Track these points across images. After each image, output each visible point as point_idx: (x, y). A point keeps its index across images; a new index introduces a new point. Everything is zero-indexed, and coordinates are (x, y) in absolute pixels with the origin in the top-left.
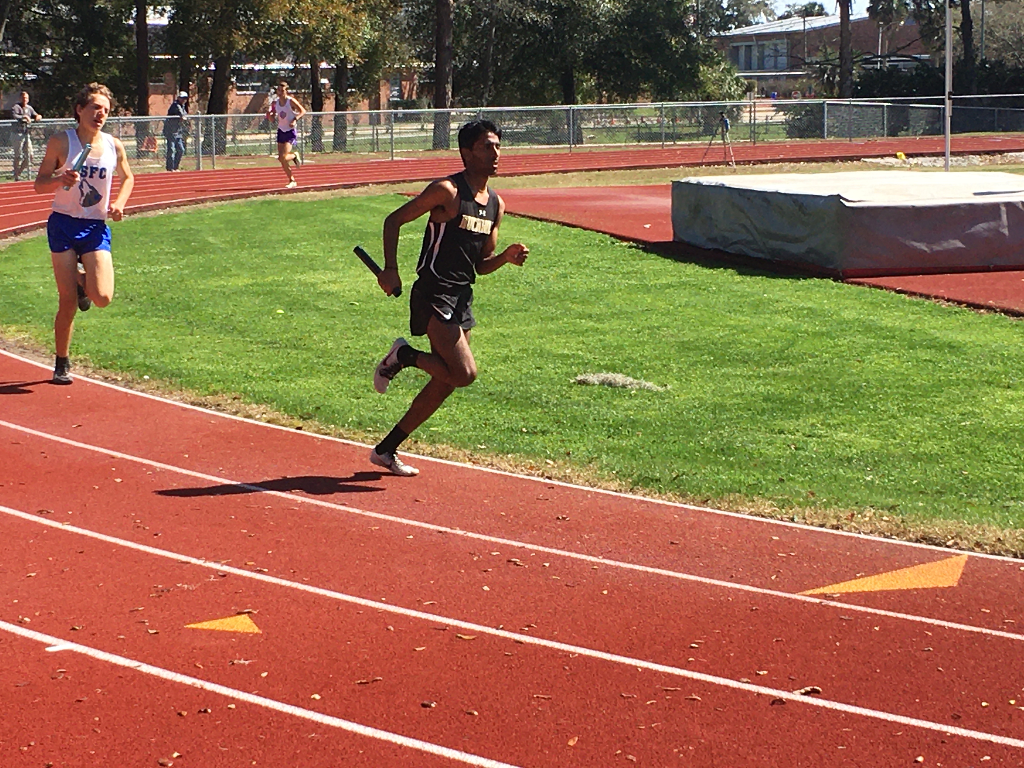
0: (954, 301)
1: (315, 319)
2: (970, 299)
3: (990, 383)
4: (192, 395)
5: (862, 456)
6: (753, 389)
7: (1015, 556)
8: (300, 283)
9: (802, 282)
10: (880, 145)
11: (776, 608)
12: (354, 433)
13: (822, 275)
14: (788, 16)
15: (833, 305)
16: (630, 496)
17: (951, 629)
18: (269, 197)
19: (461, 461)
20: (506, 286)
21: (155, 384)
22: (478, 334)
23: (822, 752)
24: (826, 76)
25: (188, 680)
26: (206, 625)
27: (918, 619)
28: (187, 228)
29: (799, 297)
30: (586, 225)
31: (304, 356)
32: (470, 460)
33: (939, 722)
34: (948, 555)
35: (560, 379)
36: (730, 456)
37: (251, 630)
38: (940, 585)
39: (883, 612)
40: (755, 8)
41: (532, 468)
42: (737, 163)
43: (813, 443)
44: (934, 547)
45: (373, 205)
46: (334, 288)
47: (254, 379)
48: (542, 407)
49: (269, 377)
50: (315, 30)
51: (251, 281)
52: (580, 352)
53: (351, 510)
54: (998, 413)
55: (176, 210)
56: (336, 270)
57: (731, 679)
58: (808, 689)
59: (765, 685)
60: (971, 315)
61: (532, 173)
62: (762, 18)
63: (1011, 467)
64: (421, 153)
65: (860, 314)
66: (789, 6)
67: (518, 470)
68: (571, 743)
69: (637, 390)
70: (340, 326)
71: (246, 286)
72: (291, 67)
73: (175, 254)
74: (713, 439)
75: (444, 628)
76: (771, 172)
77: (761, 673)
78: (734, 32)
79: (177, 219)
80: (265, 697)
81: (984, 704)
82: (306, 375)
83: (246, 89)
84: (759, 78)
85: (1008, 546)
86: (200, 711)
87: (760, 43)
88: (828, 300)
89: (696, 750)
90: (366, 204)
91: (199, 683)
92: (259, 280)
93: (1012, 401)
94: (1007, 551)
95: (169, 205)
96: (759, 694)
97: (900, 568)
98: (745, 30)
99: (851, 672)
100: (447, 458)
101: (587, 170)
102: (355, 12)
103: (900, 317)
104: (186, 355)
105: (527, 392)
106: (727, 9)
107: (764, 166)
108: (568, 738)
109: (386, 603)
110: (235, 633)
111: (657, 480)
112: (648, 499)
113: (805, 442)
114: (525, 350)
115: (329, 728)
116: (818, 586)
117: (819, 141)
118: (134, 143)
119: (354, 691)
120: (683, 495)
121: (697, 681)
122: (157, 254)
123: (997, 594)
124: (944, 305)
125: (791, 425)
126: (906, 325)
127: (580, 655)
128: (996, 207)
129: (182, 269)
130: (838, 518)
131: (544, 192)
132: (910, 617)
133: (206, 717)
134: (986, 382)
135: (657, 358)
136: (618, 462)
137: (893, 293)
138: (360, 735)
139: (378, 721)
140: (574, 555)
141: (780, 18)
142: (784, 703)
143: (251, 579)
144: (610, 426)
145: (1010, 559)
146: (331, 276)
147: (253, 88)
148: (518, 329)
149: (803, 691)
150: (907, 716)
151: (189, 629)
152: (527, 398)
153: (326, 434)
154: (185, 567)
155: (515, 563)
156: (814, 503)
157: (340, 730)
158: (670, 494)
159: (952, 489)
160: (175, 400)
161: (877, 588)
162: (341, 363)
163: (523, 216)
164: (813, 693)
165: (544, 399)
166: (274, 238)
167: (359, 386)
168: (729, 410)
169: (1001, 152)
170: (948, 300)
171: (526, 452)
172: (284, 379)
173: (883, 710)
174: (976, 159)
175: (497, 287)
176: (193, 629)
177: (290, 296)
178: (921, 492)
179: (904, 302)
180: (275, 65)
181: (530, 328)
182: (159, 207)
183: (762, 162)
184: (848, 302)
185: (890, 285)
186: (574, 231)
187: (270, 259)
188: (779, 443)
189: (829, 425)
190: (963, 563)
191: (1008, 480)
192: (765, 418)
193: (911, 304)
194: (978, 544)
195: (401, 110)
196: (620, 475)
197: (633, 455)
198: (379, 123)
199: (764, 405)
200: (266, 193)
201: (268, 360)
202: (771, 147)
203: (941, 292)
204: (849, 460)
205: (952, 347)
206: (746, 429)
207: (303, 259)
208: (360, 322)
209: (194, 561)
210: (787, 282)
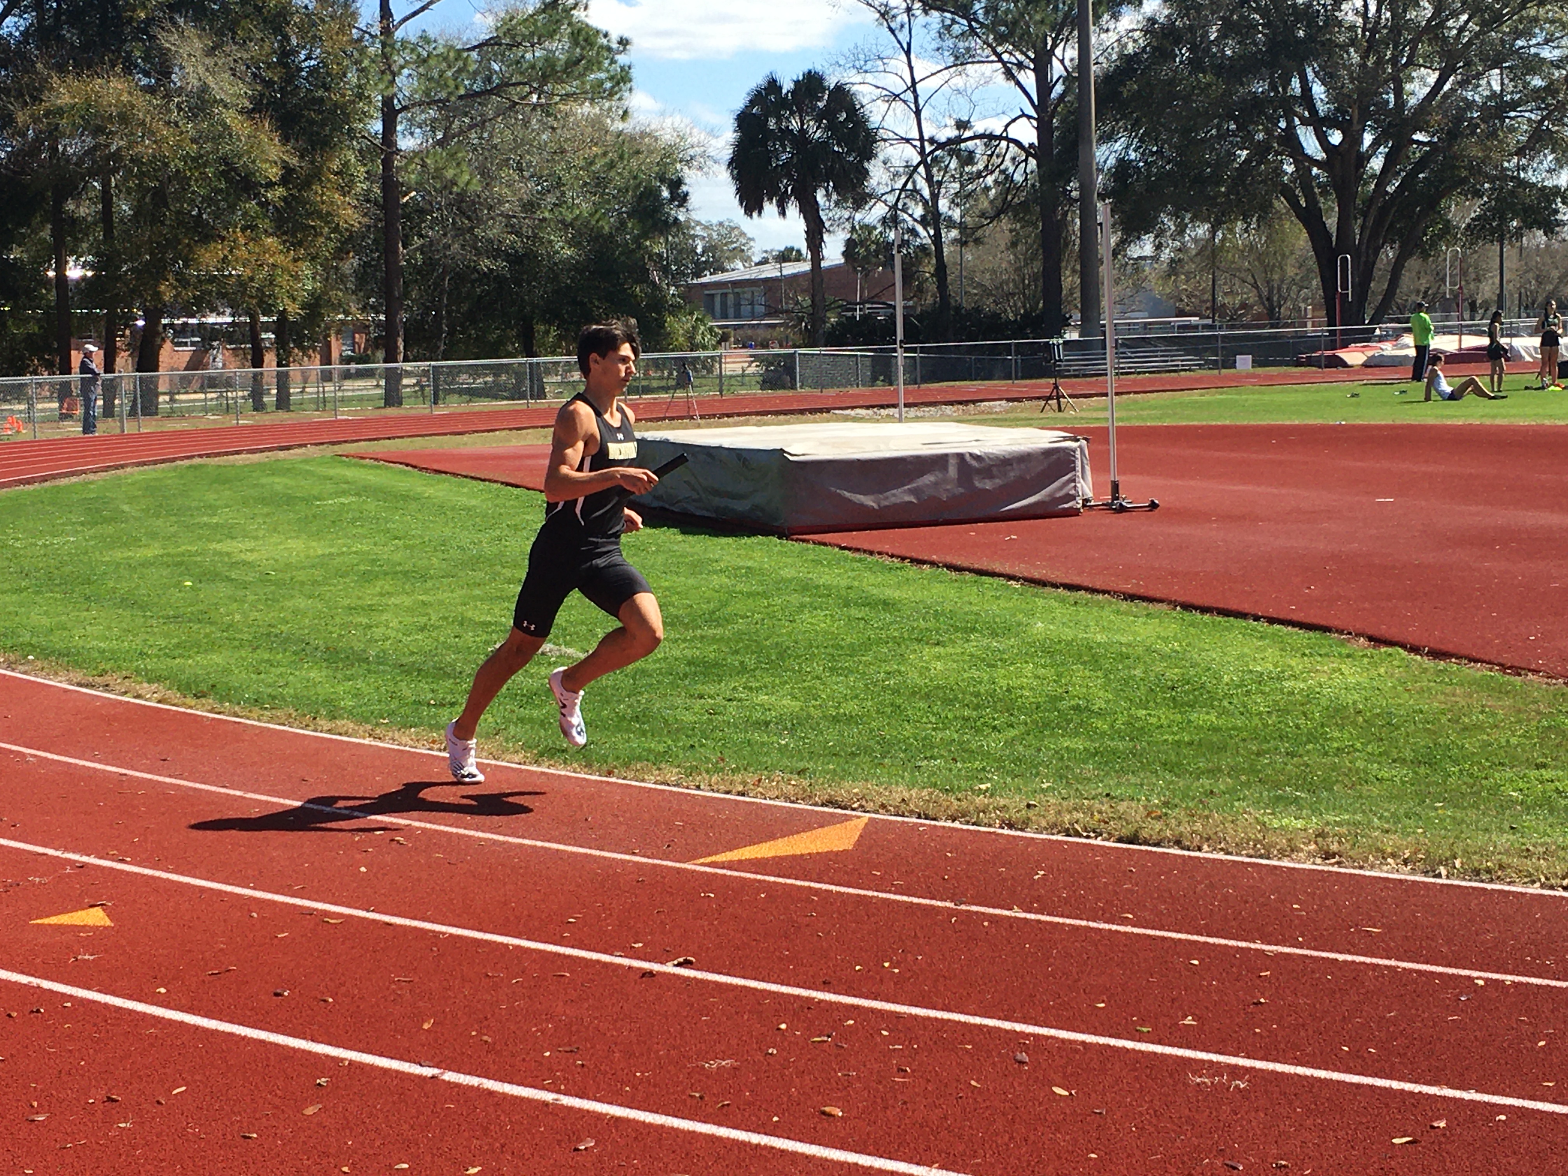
0: (897, 557)
1: (223, 590)
2: (914, 555)
3: (919, 641)
4: (78, 676)
5: (780, 720)
6: (678, 653)
7: (919, 817)
8: (216, 553)
9: (746, 540)
10: (852, 396)
11: (664, 878)
12: (250, 711)
13: (766, 533)
14: (764, 262)
15: (773, 564)
16: (534, 768)
17: (838, 893)
18: (197, 461)
19: (360, 737)
20: (436, 550)
21: (39, 664)
22: (397, 602)
23: (684, 1024)
24: (804, 324)
25: (24, 979)
26: (53, 920)
27: (806, 884)
28: (101, 495)
29: (739, 556)
30: (531, 485)
31: (208, 631)
32: (370, 735)
33: (809, 988)
34: (848, 818)
35: (478, 648)
36: (644, 723)
37: (102, 923)
38: (835, 849)
39: (772, 879)
40: (731, 254)
41: (434, 742)
42: (702, 417)
43: (732, 708)
44: (839, 811)
45: (308, 468)
46: (250, 557)
47: (148, 656)
48: (455, 679)
49: (165, 654)
50: (252, 279)
51: (161, 552)
52: (503, 619)
53: (232, 792)
54: (923, 671)
55: (91, 477)
56: (256, 538)
57: (604, 953)
58: (681, 960)
59: (638, 958)
60: (912, 571)
61: (483, 431)
62: (739, 264)
63: (930, 726)
64: (370, 412)
65: (799, 572)
66: (766, 252)
67: (420, 745)
68: (426, 1026)
69: (557, 657)
70: (251, 598)
71: (156, 557)
72: (229, 320)
73: (82, 524)
74: (629, 706)
75: (311, 912)
76: (736, 425)
77: (636, 946)
78: (707, 278)
79: (92, 487)
80: (106, 994)
81: (858, 968)
82: (206, 651)
83: (186, 344)
84: (736, 327)
85: (912, 806)
86: (32, 1012)
87: (736, 290)
88: (770, 557)
89: (556, 1028)
90: (301, 466)
91: (35, 981)
92: (171, 550)
93: (939, 658)
94: (912, 812)
95: (84, 472)
96: (630, 968)
97: (798, 832)
98: (719, 277)
99: (729, 941)
100: (346, 734)
101: (542, 427)
102: (295, 260)
103: (839, 575)
104: (77, 632)
105: (441, 662)
106: (702, 256)
107: (731, 419)
108: (423, 1021)
109: (254, 888)
110: (84, 926)
111: (563, 751)
112: (552, 771)
113: (725, 707)
114: (445, 618)
115: (171, 1022)
116: (709, 855)
117: (790, 393)
118: (56, 405)
119: (204, 981)
120: (589, 765)
121: (569, 957)
122: (62, 524)
123: (891, 855)
124: (888, 561)
125: (710, 689)
126: (844, 583)
127: (451, 935)
128: (944, 458)
129: (86, 540)
130: (744, 783)
131: (492, 451)
132: (799, 883)
133: (37, 1018)
134: (916, 639)
135: (583, 623)
136: (526, 733)
137: (837, 549)
138: (203, 1028)
139: (225, 1013)
140: (462, 831)
141: (757, 264)
142: (654, 975)
143: (112, 869)
144: (524, 695)
145: (914, 820)
146: (250, 544)
147: (193, 344)
148: (440, 596)
149: (676, 962)
150: (778, 983)
151: (34, 925)
152: (441, 669)
153: (219, 713)
154: (40, 859)
155: (398, 841)
156: (722, 769)
157: (182, 1023)
158: (575, 765)
159: (868, 751)
160: (60, 682)
161: (771, 854)
162: (245, 636)
163: (466, 477)
164: (686, 964)
165: (458, 669)
166: (194, 504)
167: (263, 661)
168: (650, 676)
169: (974, 402)
170: (892, 556)
171: (430, 725)
172: (181, 656)
173: (755, 979)
174: (948, 410)
175: (426, 552)
176: (38, 925)
177: (200, 567)
178: (834, 755)
179: (846, 559)
180: (211, 319)
181: (454, 595)
182: (73, 474)
183: (728, 416)
184: (789, 560)
185: (836, 542)
186: (516, 491)
187: (187, 527)
188: (697, 708)
189: (751, 688)
190: (862, 825)
191: (925, 739)
192: (687, 682)
193: (854, 560)
194: (883, 806)
195: (353, 366)
196: (526, 747)
197: (542, 724)
198: (330, 380)
199: (687, 669)
200: (193, 456)
201: (166, 635)
202: (739, 400)
203: (887, 548)
204: (767, 724)
205: (887, 605)
206: (665, 695)
207: (222, 526)
208: (273, 593)
209: (51, 852)
210: (730, 540)
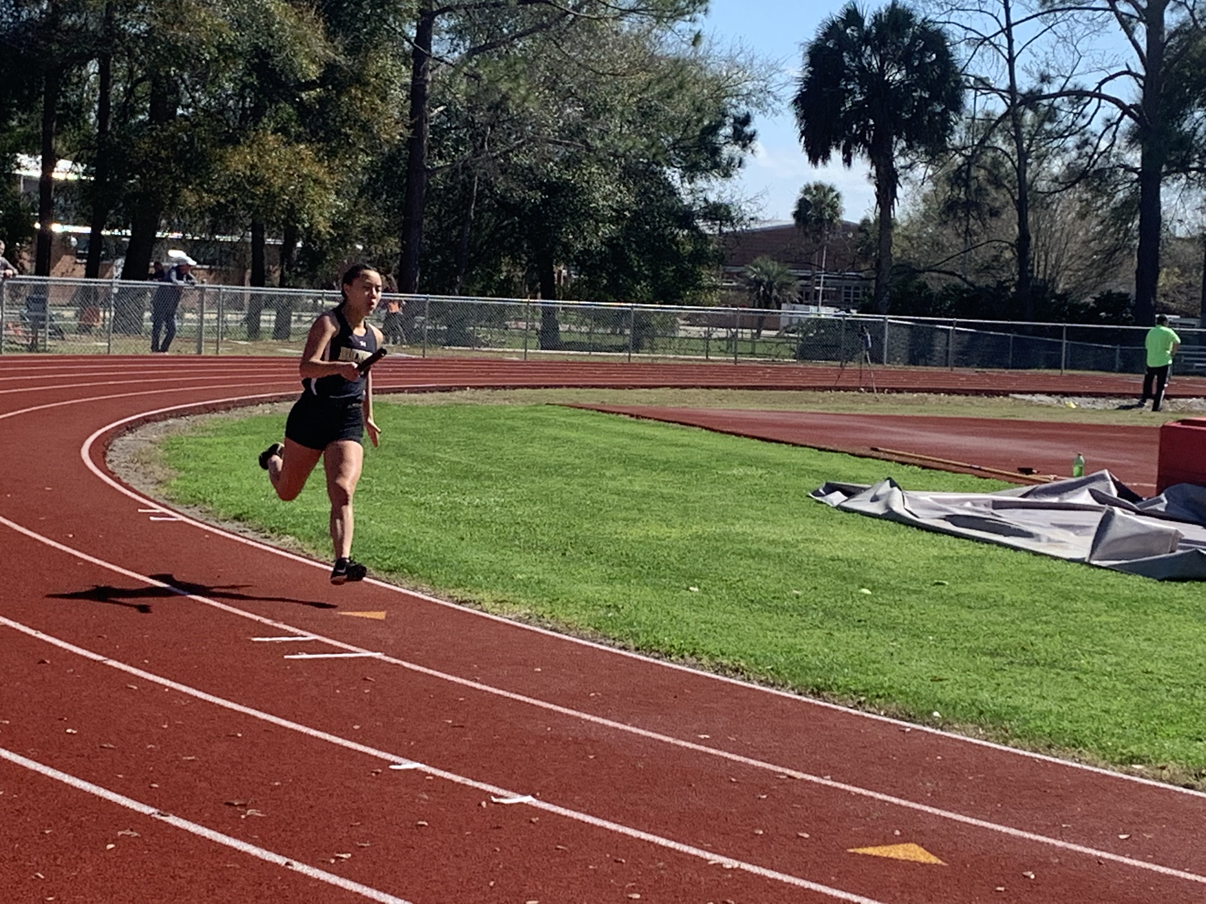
24: (762, 289)
107: (900, 396)
183: (899, 391)
